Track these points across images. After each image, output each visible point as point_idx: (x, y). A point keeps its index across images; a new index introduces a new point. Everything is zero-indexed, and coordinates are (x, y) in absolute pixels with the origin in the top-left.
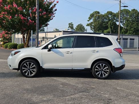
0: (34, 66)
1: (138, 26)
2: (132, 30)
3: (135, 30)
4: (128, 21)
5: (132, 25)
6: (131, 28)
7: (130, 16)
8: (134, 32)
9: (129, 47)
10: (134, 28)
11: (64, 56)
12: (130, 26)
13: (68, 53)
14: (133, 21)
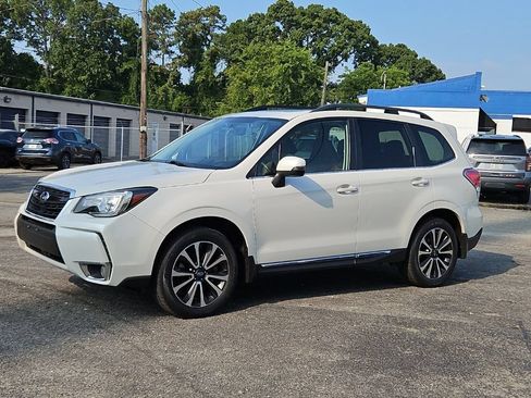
0: (223, 257)
1: (103, 66)
2: (80, 82)
3: (93, 84)
4: (64, 40)
5: (84, 60)
6: (77, 73)
7: (72, 21)
8: (90, 92)
9: (114, 155)
10: (92, 76)
11: (332, 206)
12: (74, 66)
13: (343, 193)
14: (83, 46)
